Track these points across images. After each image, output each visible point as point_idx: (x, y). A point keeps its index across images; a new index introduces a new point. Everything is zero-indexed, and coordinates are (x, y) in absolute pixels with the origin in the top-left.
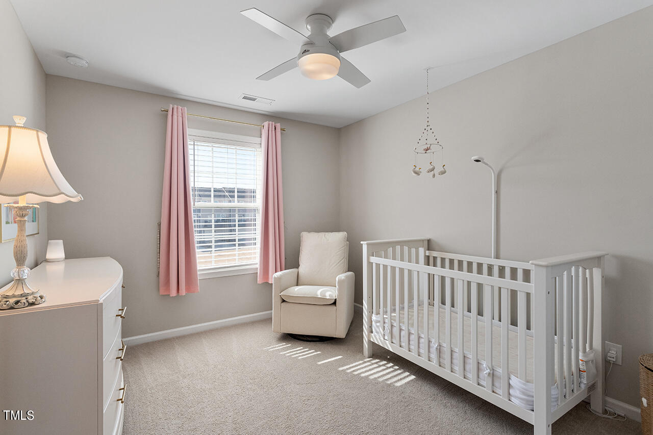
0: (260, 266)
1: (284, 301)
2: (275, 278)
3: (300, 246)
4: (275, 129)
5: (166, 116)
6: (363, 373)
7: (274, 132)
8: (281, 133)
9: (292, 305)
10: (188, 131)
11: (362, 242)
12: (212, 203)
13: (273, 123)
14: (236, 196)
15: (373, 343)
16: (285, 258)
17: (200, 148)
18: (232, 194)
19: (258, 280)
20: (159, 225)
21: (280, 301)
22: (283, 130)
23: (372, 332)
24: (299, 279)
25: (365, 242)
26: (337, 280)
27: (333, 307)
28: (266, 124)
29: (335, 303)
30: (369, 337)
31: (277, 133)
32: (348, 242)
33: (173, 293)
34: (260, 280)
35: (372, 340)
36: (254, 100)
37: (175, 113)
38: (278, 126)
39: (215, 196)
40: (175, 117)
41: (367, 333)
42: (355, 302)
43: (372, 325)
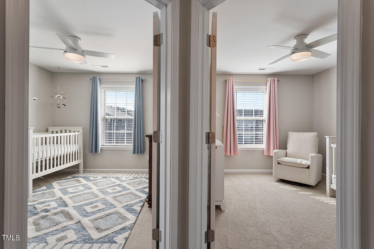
0: (266, 147)
1: (279, 163)
2: (274, 152)
3: (288, 139)
4: (274, 81)
5: (226, 82)
6: (325, 201)
7: (273, 82)
8: (277, 82)
9: (284, 165)
10: (235, 87)
11: (325, 136)
12: (243, 118)
13: (273, 78)
14: (254, 114)
15: (333, 189)
16: (279, 145)
17: (239, 94)
18: (252, 113)
19: (265, 153)
20: (223, 127)
21: (277, 163)
22: (278, 81)
23: (332, 184)
24: (287, 155)
25: (328, 137)
26: (310, 155)
27: (308, 169)
28: (269, 79)
29: (308, 168)
30: (330, 186)
31: (275, 83)
32: (318, 138)
33: (229, 154)
34: (265, 154)
35: (332, 188)
36: (264, 69)
37: (230, 81)
38: (276, 79)
39: (244, 114)
40: (230, 82)
41: (328, 184)
42: (322, 173)
43: (332, 180)
